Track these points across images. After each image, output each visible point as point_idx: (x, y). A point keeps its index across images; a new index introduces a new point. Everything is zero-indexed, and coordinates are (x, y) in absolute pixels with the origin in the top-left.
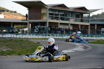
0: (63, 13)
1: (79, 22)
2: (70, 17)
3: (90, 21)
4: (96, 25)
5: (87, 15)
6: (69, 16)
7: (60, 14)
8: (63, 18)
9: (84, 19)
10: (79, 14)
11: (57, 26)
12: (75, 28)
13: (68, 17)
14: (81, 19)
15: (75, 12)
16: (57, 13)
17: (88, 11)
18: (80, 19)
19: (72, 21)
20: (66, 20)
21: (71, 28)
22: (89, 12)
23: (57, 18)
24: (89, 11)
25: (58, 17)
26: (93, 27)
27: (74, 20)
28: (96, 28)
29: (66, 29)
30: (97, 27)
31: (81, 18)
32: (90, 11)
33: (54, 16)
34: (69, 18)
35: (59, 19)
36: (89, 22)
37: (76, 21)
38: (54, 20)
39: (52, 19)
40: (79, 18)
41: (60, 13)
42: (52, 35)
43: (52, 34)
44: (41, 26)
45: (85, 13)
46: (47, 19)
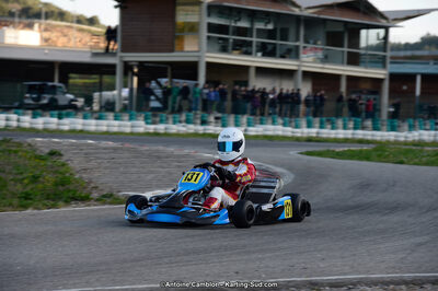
0: (270, 27)
1: (342, 63)
2: (301, 43)
3: (388, 60)
4: (419, 79)
5: (378, 34)
6: (297, 39)
7: (258, 30)
8: (270, 48)
9: (362, 52)
10: (341, 29)
11: (246, 83)
12: (323, 92)
13: (291, 43)
14: (349, 52)
15: (325, 20)
16: (244, 24)
17: (382, 15)
18: (346, 49)
19: (310, 59)
20: (283, 57)
21: (305, 90)
22: (384, 22)
23: (243, 48)
24: (386, 15)
25: (250, 44)
26: (405, 88)
27: (320, 54)
28: (418, 92)
29: (281, 93)
30: (422, 88)
31: (349, 47)
32: (391, 17)
33: (232, 38)
34: (297, 47)
35: (254, 48)
36: (384, 67)
37: (326, 59)
38: (230, 53)
39: (224, 50)
40: (342, 46)
41: (260, 25)
42: (217, 118)
43: (219, 115)
44: (176, 80)
45: (368, 27)
46: (198, 50)
